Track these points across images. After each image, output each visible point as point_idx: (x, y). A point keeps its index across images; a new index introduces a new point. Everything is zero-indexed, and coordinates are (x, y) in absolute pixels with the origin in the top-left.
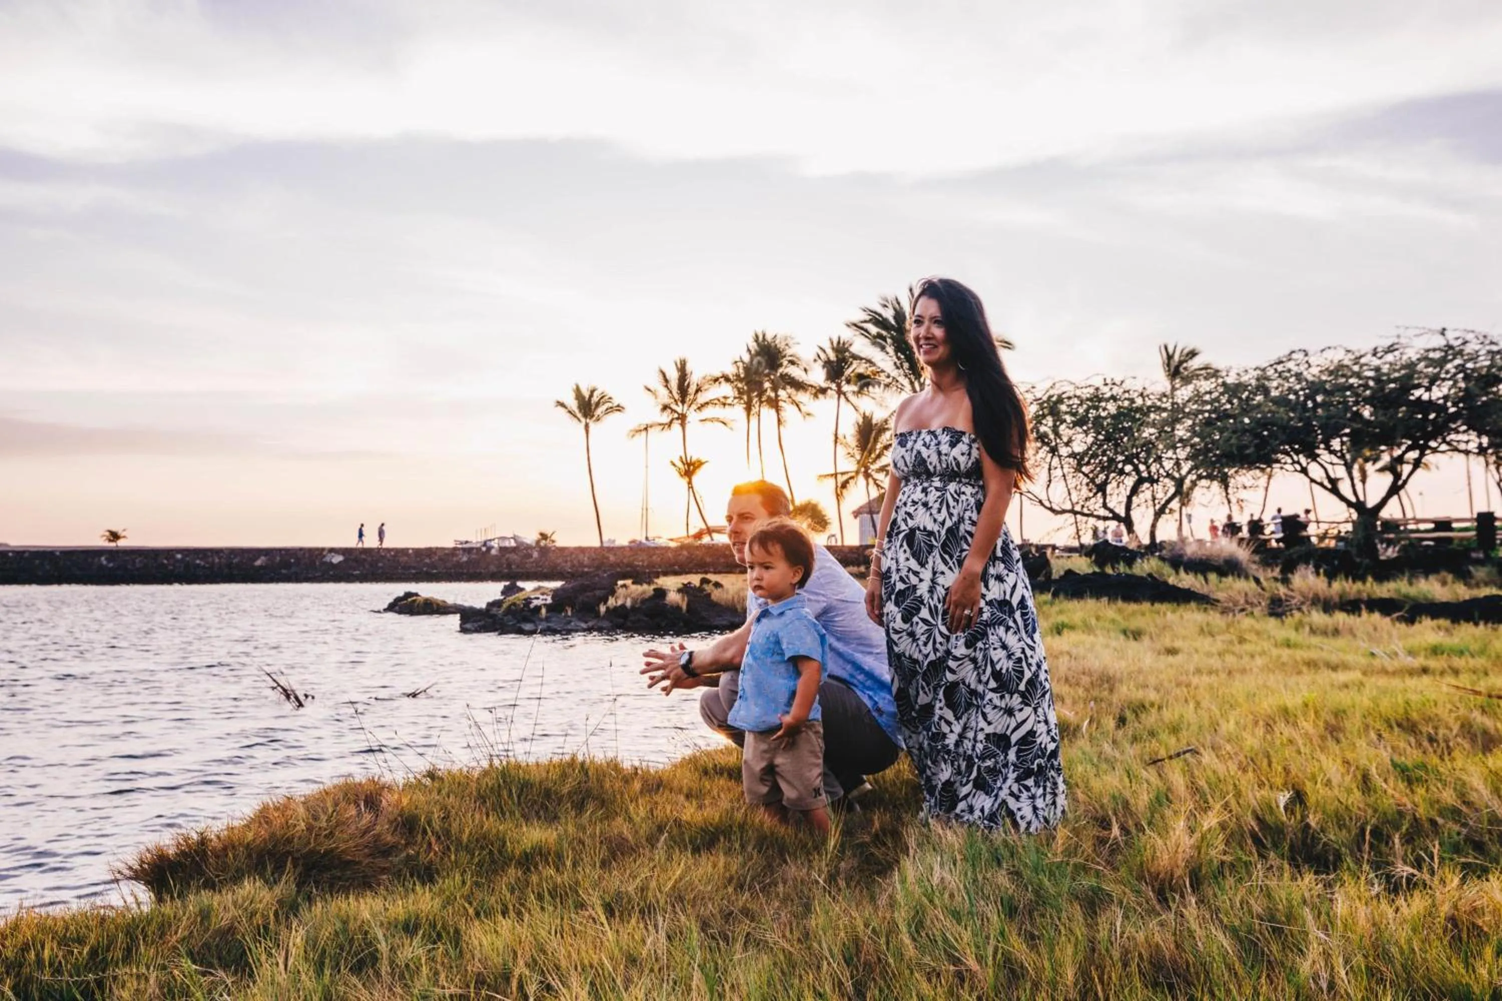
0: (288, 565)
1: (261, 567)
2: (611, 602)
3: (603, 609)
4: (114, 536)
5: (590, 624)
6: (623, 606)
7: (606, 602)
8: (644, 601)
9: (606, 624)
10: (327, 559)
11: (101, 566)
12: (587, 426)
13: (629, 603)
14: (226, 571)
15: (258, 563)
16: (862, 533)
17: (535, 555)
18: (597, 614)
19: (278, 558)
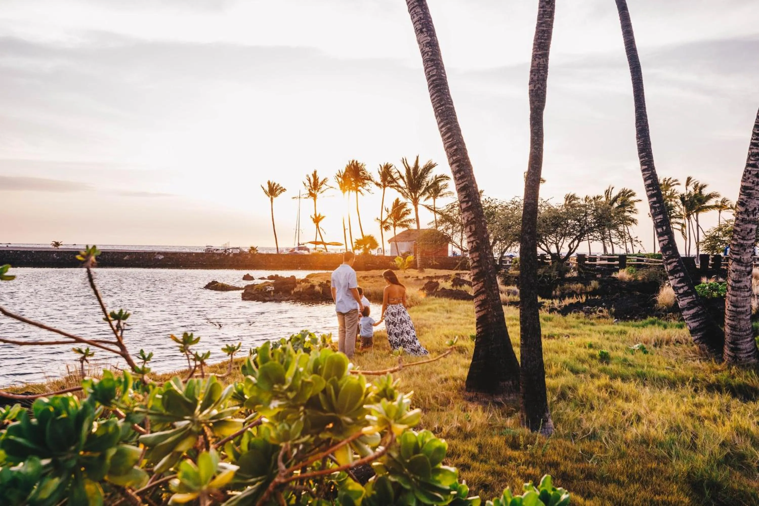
0: (139, 260)
1: (126, 260)
2: (296, 290)
3: (292, 292)
4: (57, 244)
5: (288, 298)
6: (299, 291)
7: (293, 289)
8: (307, 289)
9: (293, 297)
10: (157, 257)
11: (54, 258)
12: (272, 199)
13: (301, 290)
14: (111, 262)
15: (125, 258)
16: (392, 250)
17: (249, 257)
18: (290, 294)
19: (134, 257)
